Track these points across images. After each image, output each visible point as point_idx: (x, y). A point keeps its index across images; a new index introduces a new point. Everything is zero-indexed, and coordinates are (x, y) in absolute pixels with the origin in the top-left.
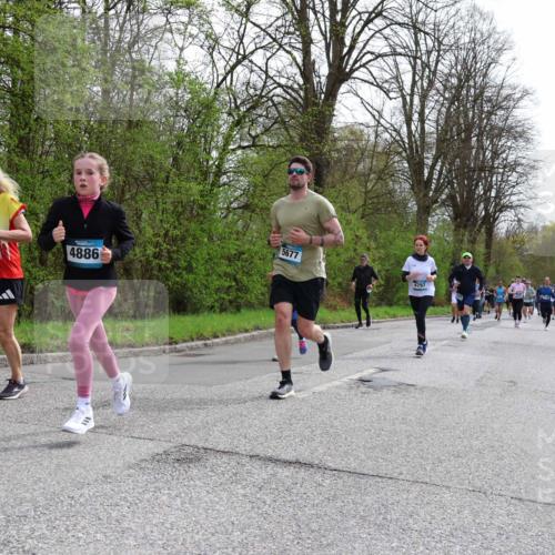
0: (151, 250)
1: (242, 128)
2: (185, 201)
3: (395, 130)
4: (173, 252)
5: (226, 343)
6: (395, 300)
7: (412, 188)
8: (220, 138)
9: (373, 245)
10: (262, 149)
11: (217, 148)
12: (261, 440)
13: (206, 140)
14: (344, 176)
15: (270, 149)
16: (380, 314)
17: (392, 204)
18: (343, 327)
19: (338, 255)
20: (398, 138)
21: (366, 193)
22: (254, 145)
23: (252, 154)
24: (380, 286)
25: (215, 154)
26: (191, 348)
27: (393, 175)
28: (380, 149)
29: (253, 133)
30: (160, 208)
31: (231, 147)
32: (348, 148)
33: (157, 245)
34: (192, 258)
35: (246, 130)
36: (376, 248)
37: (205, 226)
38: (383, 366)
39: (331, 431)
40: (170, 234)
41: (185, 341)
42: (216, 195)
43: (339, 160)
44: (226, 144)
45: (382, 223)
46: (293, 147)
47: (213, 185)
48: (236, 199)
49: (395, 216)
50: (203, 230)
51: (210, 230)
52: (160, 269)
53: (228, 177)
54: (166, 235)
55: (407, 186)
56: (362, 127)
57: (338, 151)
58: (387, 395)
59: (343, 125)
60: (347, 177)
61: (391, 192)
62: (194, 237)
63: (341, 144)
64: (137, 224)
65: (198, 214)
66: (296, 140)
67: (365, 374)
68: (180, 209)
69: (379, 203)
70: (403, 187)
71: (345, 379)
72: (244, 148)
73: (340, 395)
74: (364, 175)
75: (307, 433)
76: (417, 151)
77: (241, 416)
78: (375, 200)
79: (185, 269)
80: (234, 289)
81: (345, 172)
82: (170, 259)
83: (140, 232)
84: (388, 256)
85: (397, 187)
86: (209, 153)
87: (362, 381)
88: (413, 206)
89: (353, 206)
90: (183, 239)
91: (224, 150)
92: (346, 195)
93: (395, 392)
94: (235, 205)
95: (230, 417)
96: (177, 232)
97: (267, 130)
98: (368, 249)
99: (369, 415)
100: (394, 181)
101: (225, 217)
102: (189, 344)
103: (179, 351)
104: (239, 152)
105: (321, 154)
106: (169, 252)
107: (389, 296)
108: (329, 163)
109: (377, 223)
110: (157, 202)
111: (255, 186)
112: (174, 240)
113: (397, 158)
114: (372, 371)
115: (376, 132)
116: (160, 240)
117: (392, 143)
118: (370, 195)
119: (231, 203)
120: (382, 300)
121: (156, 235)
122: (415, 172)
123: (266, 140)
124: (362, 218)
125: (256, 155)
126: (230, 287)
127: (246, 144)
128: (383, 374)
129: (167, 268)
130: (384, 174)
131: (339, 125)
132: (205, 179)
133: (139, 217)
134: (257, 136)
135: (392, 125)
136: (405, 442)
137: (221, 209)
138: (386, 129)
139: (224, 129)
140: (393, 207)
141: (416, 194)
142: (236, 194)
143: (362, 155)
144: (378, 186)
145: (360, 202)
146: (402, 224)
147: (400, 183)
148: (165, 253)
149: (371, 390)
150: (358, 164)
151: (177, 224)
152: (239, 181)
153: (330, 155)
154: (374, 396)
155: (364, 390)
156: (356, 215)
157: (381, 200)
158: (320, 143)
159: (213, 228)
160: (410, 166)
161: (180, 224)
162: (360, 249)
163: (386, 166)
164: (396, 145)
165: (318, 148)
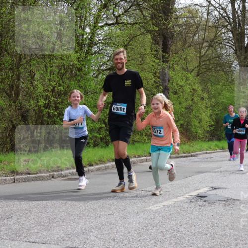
0: (42, 102)
1: (107, 10)
2: (66, 65)
3: (222, 9)
4: (59, 103)
5: (99, 169)
7: (236, 53)
8: (92, 18)
9: (206, 96)
10: (123, 26)
11: (89, 26)
12: (126, 242)
13: (81, 20)
14: (184, 45)
15: (129, 26)
16: (212, 147)
17: (220, 65)
18: (184, 157)
19: (180, 103)
20: (225, 15)
21: (201, 57)
22: (117, 23)
23: (116, 30)
25: (88, 30)
27: (221, 43)
28: (210, 24)
29: (116, 14)
30: (48, 71)
31: (100, 25)
32: (185, 24)
33: (47, 98)
35: (111, 11)
36: (209, 98)
37: (82, 84)
38: (215, 186)
39: (178, 234)
40: (56, 89)
41: (68, 169)
42: (89, 60)
43: (180, 33)
44: (96, 22)
45: (213, 79)
46: (146, 24)
47: (87, 53)
48: (104, 63)
49: (222, 73)
51: (86, 87)
52: (49, 116)
53: (98, 47)
54: (53, 90)
55: (232, 51)
56: (197, 7)
57: (179, 26)
58: (219, 208)
59: (183, 6)
60: (187, 45)
61: (219, 56)
63: (181, 21)
64: (32, 83)
65: (76, 75)
66: (148, 18)
67: (202, 192)
68: (63, 71)
69: (210, 64)
70: (228, 52)
71: (187, 196)
72: (109, 25)
73: (183, 208)
74: (199, 43)
75: (160, 236)
76: (239, 24)
77: (110, 224)
78: (208, 62)
80: (103, 130)
81: (185, 41)
83: (34, 88)
84: (217, 104)
85: (224, 51)
86: (84, 29)
87: (200, 197)
88: (236, 66)
89: (191, 68)
90: (66, 93)
91: (95, 27)
92: (185, 59)
93: (225, 205)
94: (103, 68)
95: (103, 225)
96: (61, 88)
97: (126, 12)
98: (203, 99)
99: (206, 222)
100: (221, 48)
101: (96, 77)
103: (64, 176)
104: (106, 28)
105: (167, 28)
106: (55, 103)
107: (218, 133)
108: (173, 35)
109: (209, 79)
110: (45, 66)
112: (59, 94)
113: (223, 31)
114: (207, 189)
115: (208, 11)
116: (49, 94)
117: (220, 19)
118: (204, 59)
119: (101, 66)
120: (214, 136)
121: (45, 91)
122: (237, 40)
123: (126, 19)
124: (198, 76)
125: (118, 30)
126: (101, 128)
127: (111, 22)
128: (215, 192)
129: (54, 115)
130: (214, 42)
131: (180, 7)
132: (81, 49)
133: (33, 77)
134: (119, 16)
135: (220, 5)
136: (233, 243)
137: (93, 71)
138: (215, 8)
139: (94, 11)
140: (221, 67)
141: (238, 57)
142: (104, 60)
143: (198, 29)
144: (210, 52)
145: (196, 64)
146: (228, 80)
147: (226, 49)
148: (52, 104)
149: (207, 204)
150: (195, 35)
151: (61, 82)
152: (106, 50)
153: (173, 29)
154: (209, 208)
155: (201, 204)
156: (193, 73)
157: (212, 62)
158: (166, 20)
159: (88, 85)
160: (233, 36)
161: (63, 83)
162: (196, 99)
163: (215, 37)
164: (223, 20)
165: (164, 24)
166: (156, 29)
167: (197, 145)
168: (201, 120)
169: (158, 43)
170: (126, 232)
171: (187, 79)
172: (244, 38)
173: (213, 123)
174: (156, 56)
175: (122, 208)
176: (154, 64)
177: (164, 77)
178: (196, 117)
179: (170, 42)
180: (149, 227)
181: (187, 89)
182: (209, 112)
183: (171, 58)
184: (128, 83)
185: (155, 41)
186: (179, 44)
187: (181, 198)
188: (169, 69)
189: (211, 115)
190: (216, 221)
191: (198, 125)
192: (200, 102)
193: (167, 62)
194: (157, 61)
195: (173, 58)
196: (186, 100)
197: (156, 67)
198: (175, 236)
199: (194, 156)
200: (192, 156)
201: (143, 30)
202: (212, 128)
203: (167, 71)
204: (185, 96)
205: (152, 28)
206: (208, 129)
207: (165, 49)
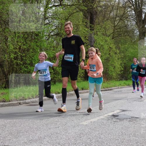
0: (12, 56)
2: (28, 32)
4: (23, 56)
6: (129, 77)
7: (137, 24)
8: (44, 1)
9: (118, 51)
10: (65, 7)
13: (38, 3)
14: (104, 19)
15: (68, 7)
16: (122, 84)
17: (127, 32)
21: (114, 27)
22: (61, 5)
23: (60, 9)
24: (122, 71)
26: (33, 102)
27: (127, 18)
28: (121, 5)
30: (17, 36)
31: (50, 6)
32: (105, 5)
33: (16, 53)
34: (32, 59)
36: (119, 53)
38: (124, 109)
39: (100, 140)
40: (22, 47)
41: (30, 99)
43: (101, 11)
45: (122, 41)
46: (79, 5)
48: (53, 31)
49: (128, 37)
50: (37, 46)
51: (41, 46)
52: (17, 65)
53: (49, 20)
54: (20, 48)
55: (134, 23)
57: (101, 7)
58: (126, 123)
60: (105, 19)
61: (126, 26)
62: (34, 49)
63: (102, 4)
64: (6, 43)
65: (35, 38)
66: (81, 2)
67: (115, 113)
68: (26, 36)
70: (132, 23)
71: (106, 115)
72: (56, 6)
73: (104, 123)
74: (113, 18)
75: (88, 141)
76: (139, 6)
77: (57, 133)
78: (119, 30)
79: (29, 64)
81: (104, 17)
82: (22, 60)
83: (7, 47)
84: (125, 56)
85: (129, 23)
87: (114, 116)
88: (137, 32)
89: (108, 33)
90: (28, 50)
91: (46, 7)
92: (105, 28)
93: (130, 121)
94: (52, 34)
95: (52, 134)
96: (25, 47)
98: (116, 53)
99: (118, 132)
100: (128, 21)
101: (48, 39)
102: (32, 100)
104: (54, 8)
105: (93, 8)
106: (21, 56)
107: (126, 75)
108: (97, 13)
110: (15, 33)
111: (62, 24)
112: (24, 51)
113: (129, 10)
114: (118, 111)
116: (17, 51)
118: (116, 28)
119: (50, 33)
120: (123, 77)
121: (15, 48)
122: (138, 15)
123: (66, 2)
124: (113, 38)
125: (62, 10)
128: (123, 113)
129: (21, 64)
130: (123, 17)
133: (7, 40)
137: (46, 36)
140: (127, 33)
141: (139, 27)
142: (53, 28)
143: (112, 8)
144: (120, 23)
145: (112, 31)
146: (132, 41)
147: (131, 21)
148: (19, 57)
149: (118, 120)
150: (111, 13)
151: (25, 43)
152: (54, 22)
153: (97, 9)
154: (120, 123)
155: (115, 120)
156: (109, 37)
157: (122, 30)
158: (92, 3)
159: (42, 45)
160: (135, 13)
161: (26, 43)
162: (112, 54)
163: (124, 14)
164: (129, 3)
165: (91, 6)
166: (86, 8)
167: (112, 83)
168: (115, 67)
169: (87, 18)
170: (67, 139)
171: (106, 41)
172: (142, 14)
173: (123, 69)
174: (86, 26)
175: (64, 124)
176: (85, 31)
177: (91, 40)
178: (112, 65)
179: (95, 17)
180: (82, 135)
181: (106, 47)
182: (120, 62)
183: (96, 27)
184: (73, 42)
185: (85, 16)
186: (101, 18)
187: (102, 117)
188: (94, 34)
189: (121, 64)
190: (124, 131)
191: (113, 70)
192: (114, 55)
193: (93, 30)
194: (86, 29)
195: (97, 27)
196: (105, 54)
197: (86, 33)
198: (98, 141)
199: (111, 90)
200: (109, 90)
201: (78, 10)
202: (122, 72)
203: (93, 35)
204: (105, 51)
205: (83, 8)
206: (119, 73)
207: (92, 21)
